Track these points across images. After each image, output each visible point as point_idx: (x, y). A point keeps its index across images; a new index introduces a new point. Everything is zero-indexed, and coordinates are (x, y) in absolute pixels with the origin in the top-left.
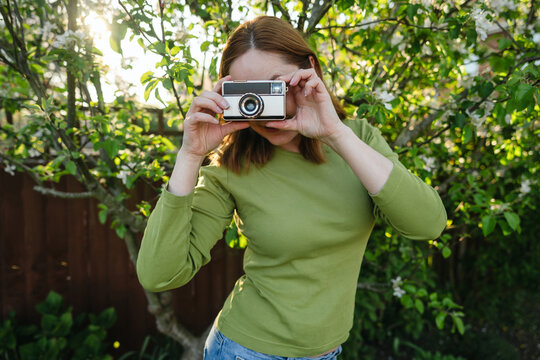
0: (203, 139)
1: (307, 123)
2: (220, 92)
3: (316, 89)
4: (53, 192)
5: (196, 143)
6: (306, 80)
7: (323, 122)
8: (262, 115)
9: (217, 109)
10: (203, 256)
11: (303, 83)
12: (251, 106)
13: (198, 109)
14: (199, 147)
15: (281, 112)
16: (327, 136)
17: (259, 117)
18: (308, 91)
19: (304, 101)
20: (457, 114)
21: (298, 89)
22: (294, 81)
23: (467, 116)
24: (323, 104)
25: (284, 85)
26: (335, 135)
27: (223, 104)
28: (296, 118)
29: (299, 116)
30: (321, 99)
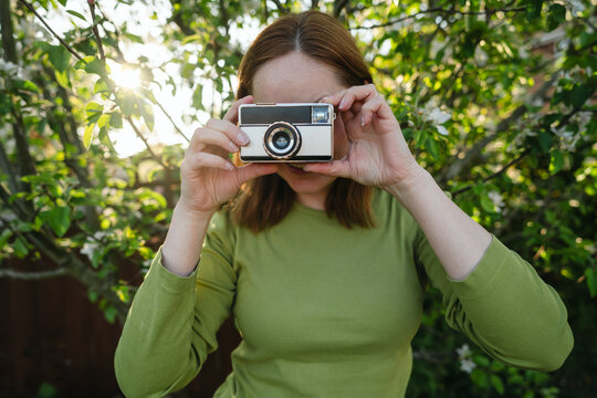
0: (210, 188)
1: (365, 164)
2: (235, 121)
3: (377, 115)
4: (11, 273)
5: (200, 194)
6: (363, 101)
7: (388, 162)
8: (299, 154)
9: (230, 146)
10: (208, 345)
11: (357, 106)
12: (282, 141)
13: (201, 146)
14: (205, 200)
15: (327, 151)
16: (395, 182)
17: (294, 157)
18: (366, 117)
19: (359, 133)
20: (539, 132)
21: (350, 115)
22: (345, 104)
23: (553, 134)
24: (388, 135)
25: (331, 109)
26: (407, 182)
27: (240, 138)
28: (348, 159)
29: (353, 156)
30: (385, 127)
